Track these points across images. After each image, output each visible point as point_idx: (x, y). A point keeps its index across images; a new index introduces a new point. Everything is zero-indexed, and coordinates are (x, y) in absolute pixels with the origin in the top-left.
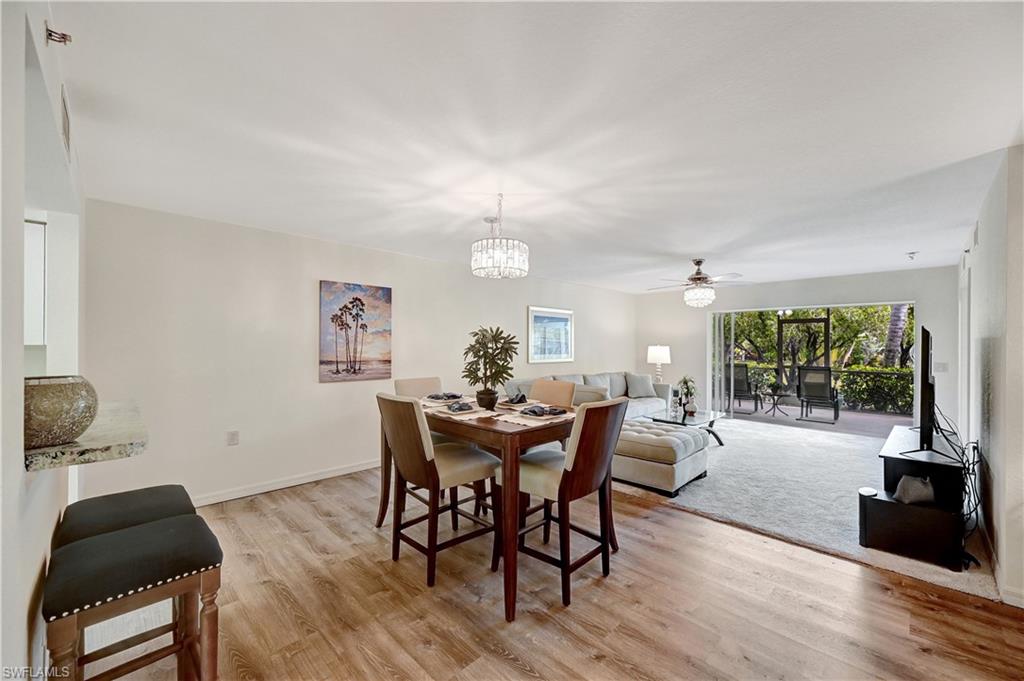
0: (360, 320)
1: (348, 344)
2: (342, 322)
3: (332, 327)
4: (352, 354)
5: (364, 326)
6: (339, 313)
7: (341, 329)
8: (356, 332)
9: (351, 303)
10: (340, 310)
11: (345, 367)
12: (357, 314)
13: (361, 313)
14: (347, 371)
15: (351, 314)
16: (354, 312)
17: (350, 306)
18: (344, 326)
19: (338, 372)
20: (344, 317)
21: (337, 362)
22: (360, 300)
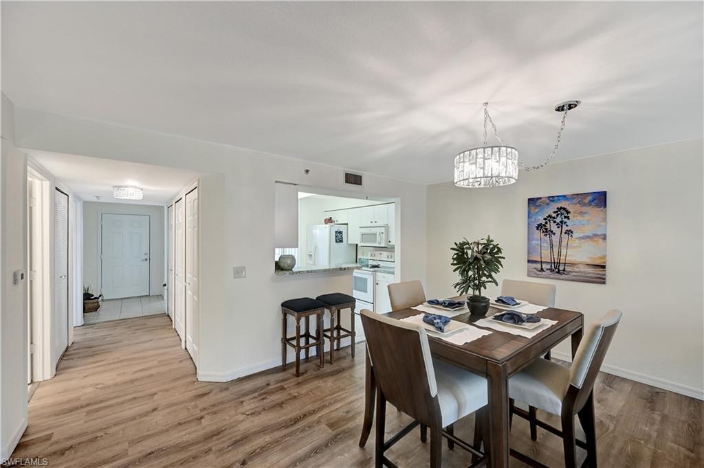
0: (564, 226)
1: (552, 247)
2: (546, 229)
3: (537, 234)
4: (556, 256)
5: (569, 232)
6: (544, 222)
7: (546, 235)
8: (561, 237)
9: (555, 212)
10: (545, 219)
11: (549, 267)
12: (562, 222)
13: (566, 220)
14: (552, 270)
15: (555, 222)
16: (558, 220)
17: (554, 215)
18: (548, 232)
19: (542, 270)
20: (548, 226)
21: (541, 262)
22: (564, 209)
